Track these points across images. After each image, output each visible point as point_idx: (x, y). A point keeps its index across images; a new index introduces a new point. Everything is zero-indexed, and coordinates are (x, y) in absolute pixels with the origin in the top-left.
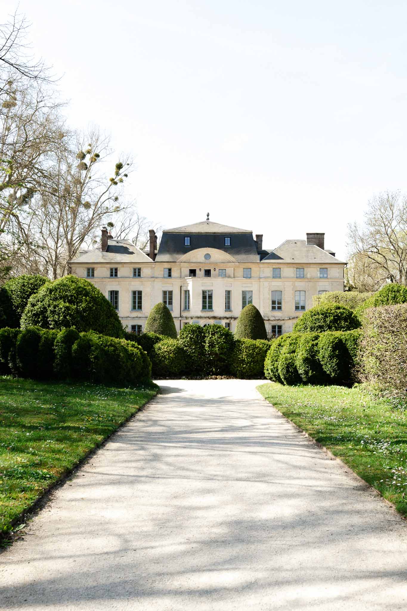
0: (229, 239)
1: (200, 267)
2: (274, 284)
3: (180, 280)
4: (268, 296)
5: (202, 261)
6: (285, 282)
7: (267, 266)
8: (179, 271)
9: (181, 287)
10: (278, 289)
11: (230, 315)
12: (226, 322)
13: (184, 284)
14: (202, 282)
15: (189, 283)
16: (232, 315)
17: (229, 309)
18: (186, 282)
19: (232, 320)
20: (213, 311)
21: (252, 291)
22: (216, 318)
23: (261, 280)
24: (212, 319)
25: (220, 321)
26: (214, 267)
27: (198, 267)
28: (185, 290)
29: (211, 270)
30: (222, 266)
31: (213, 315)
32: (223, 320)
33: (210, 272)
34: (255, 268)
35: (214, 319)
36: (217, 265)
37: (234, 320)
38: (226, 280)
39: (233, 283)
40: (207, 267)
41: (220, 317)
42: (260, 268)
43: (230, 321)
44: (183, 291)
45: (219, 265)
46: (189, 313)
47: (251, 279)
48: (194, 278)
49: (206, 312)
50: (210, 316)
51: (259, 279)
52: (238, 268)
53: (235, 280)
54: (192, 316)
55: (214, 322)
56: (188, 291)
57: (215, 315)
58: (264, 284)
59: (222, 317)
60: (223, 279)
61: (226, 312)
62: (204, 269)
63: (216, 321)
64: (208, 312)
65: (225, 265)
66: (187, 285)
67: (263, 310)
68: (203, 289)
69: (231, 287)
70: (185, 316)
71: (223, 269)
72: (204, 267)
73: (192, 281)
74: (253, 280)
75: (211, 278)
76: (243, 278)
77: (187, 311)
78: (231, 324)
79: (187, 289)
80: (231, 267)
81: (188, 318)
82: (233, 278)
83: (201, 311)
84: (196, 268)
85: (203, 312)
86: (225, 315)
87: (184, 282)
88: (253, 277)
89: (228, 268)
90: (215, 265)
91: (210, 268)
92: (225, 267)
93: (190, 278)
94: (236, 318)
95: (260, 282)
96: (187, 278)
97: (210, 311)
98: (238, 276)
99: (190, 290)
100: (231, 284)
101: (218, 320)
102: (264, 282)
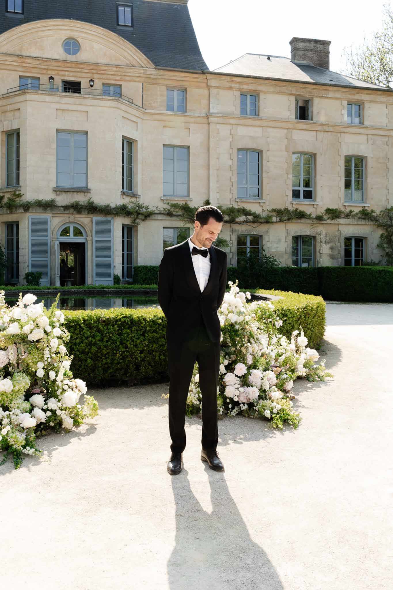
0: (128, 9)
1: (51, 73)
2: (242, 131)
4: (230, 162)
5: (56, 57)
6: (269, 130)
7: (228, 85)
10: (254, 146)
11: (134, 204)
12: (123, 224)
13: (3, 114)
14: (58, 106)
15: (19, 109)
16: (140, 207)
17: (131, 191)
18: (9, 108)
19: (140, 218)
20: (90, 189)
21: (189, 147)
22: (98, 210)
23: (211, 119)
24: (86, 212)
25: (109, 218)
26: (89, 75)
27: (45, 72)
28: (10, 129)
29: (81, 81)
30: (112, 75)
31: (89, 202)
32: (118, 216)
33: (80, 86)
34: (198, 87)
35: (92, 213)
36: (99, 72)
37: (143, 220)
38: (123, 107)
39: (139, 121)
40: (71, 74)
41: (108, 210)
42: (209, 90)
43: (135, 220)
44: (3, 132)
45: (103, 72)
46: (19, 196)
47: (185, 116)
48: (32, 92)
49: (68, 191)
50: (81, 205)
51: (208, 117)
52: (154, 84)
53: (145, 113)
54: (27, 202)
55: (91, 221)
56: (17, 133)
57: (93, 203)
58: (218, 129)
59: (114, 209)
60: (116, 102)
61: (124, 197)
62: (62, 80)
63: (96, 218)
64: (75, 193)
65: (119, 73)
66: (14, 115)
67: (218, 197)
68: (60, 127)
69: (137, 131)
70: (5, 204)
71: (113, 82)
72: (63, 73)
73: (26, 101)
74: (192, 120)
75: (83, 97)
76: (167, 110)
77: (14, 190)
78: (137, 230)
79: (15, 127)
80: (135, 81)
81: (14, 210)
82: (141, 109)
83: (54, 188)
84: (38, 73)
85: (61, 193)
86: (122, 204)
87: (3, 108)
88: (192, 110)
89: (128, 81)
90: (94, 71)
91: (80, 77)
92: (121, 78)
93: (20, 92)
94: (148, 216)
95: (209, 124)
96: (13, 94)
97: (79, 191)
98: (153, 105)
99: (20, 129)
100: (136, 123)
101: (102, 216)
102: (218, 126)
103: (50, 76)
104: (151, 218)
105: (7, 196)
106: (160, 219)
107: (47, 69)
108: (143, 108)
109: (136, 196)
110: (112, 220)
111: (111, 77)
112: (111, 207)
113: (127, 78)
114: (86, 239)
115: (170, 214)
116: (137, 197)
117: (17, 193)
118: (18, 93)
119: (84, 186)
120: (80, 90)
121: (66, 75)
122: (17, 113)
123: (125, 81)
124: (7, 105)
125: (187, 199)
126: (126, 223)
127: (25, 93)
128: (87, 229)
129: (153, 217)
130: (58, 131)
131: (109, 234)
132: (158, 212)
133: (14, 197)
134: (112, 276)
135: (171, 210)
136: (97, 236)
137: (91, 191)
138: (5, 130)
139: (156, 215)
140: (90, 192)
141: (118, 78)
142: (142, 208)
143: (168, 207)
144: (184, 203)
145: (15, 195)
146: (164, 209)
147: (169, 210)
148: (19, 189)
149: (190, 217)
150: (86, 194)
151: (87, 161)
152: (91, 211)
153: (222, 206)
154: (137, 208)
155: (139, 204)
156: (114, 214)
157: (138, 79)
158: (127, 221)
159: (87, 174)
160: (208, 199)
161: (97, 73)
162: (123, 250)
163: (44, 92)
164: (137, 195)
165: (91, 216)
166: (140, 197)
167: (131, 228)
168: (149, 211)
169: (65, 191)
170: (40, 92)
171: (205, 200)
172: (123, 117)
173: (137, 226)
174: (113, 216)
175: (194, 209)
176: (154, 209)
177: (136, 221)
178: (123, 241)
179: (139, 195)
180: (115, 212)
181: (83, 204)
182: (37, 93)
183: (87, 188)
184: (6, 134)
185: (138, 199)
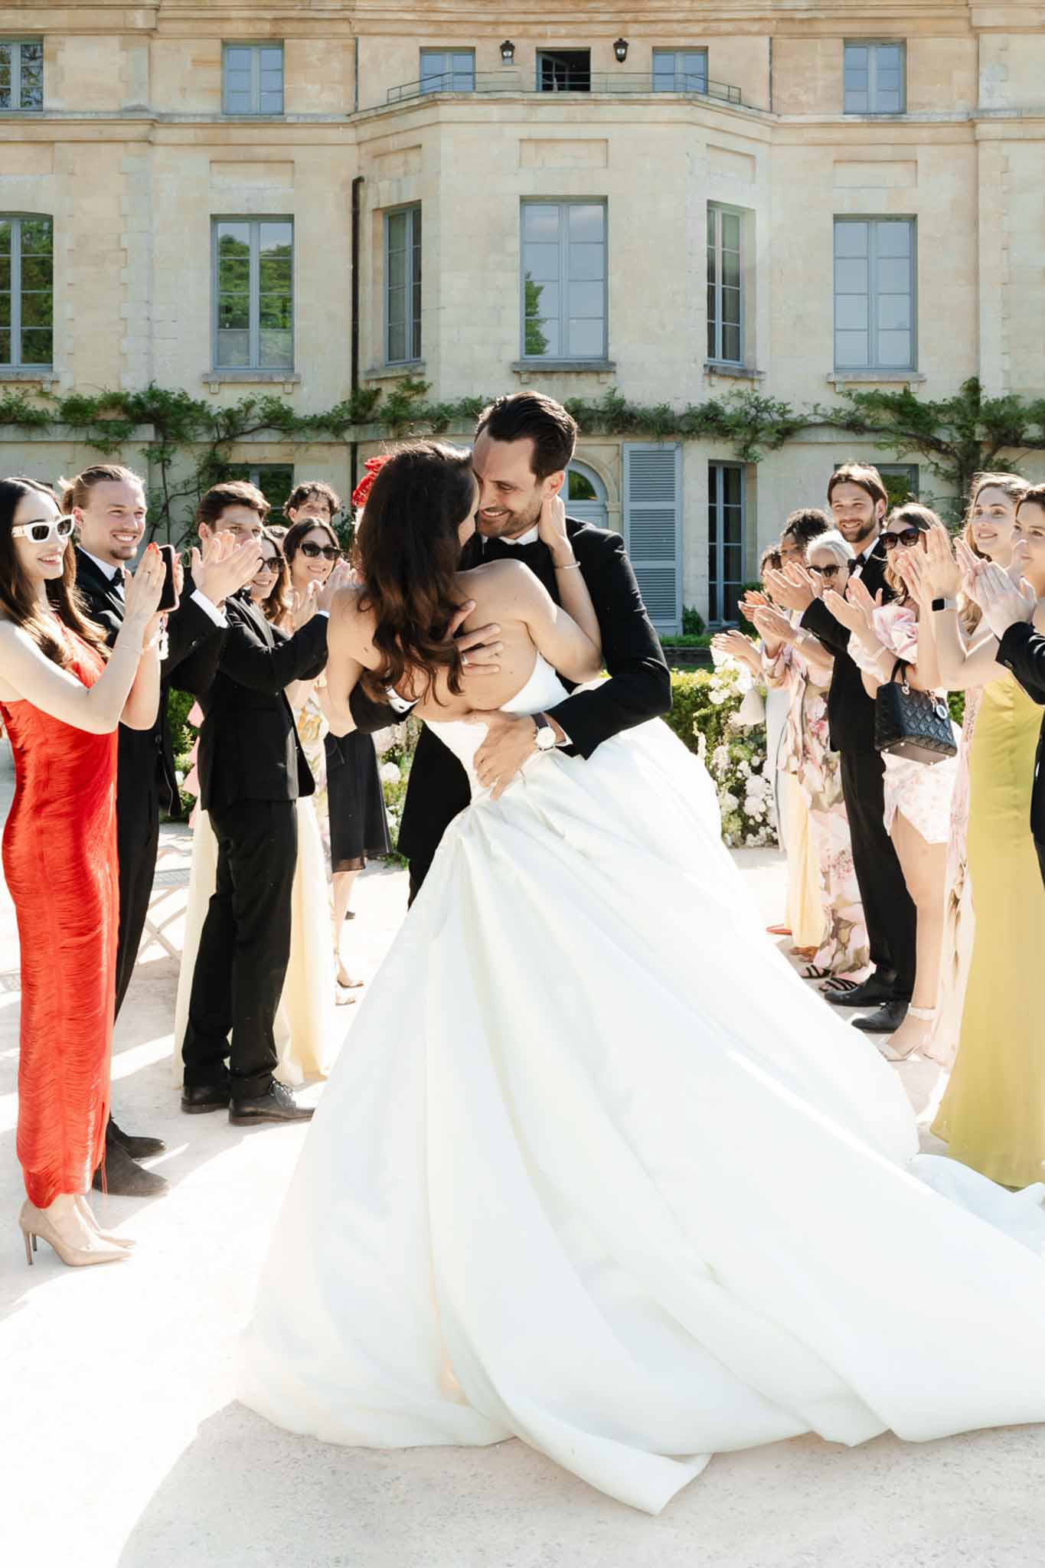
1: (507, 33)
3: (350, 135)
8: (340, 63)
9: (357, 183)
11: (743, 402)
12: (710, 461)
13: (377, 160)
14: (524, 131)
15: (420, 146)
16: (762, 407)
17: (738, 360)
18: (393, 143)
19: (763, 439)
20: (614, 364)
21: (913, 219)
22: (639, 423)
23: (983, 129)
24: (604, 429)
25: (669, 445)
26: (614, 29)
27: (489, 30)
28: (395, 202)
29: (590, 48)
30: (679, 21)
31: (610, 399)
32: (693, 439)
33: (587, 68)
34: (941, 34)
35: (620, 432)
36: (642, 17)
37: (774, 446)
38: (710, 118)
39: (760, 151)
40: (563, 30)
41: (665, 421)
42: (977, 37)
43: (746, 448)
44: (376, 210)
45: (652, 17)
46: (421, 389)
47: (904, 125)
48: (453, 99)
49: (552, 372)
50: (589, 409)
51: (972, 123)
52: (804, 36)
53: (775, 127)
54: (441, 406)
55: (618, 454)
56: (415, 210)
57: (622, 402)
58: (1007, 159)
59: (682, 417)
60: (689, 108)
61: (715, 380)
62: (537, 48)
63: (632, 445)
64: (573, 376)
65: (700, 16)
66: (406, 163)
67: (1007, 367)
68: (529, 190)
69: (753, 181)
70: (384, 412)
71: (682, 42)
72: (540, 29)
73: (439, 123)
74: (925, 134)
75: (595, 100)
76: (845, 114)
77: (406, 373)
78: (755, 477)
79: (409, 197)
80: (749, 33)
81: (406, 427)
82: (764, 115)
83: (515, 363)
84: (472, 36)
85: (532, 376)
86: (706, 402)
87: (378, 144)
88: (923, 106)
89: (729, 34)
90: (628, 17)
91: (587, 37)
92: (705, 29)
93: (423, 100)
94: (787, 432)
95: (976, 142)
96: (404, 105)
97: (583, 368)
98: (803, 98)
99: (423, 203)
100: (751, 157)
101: (649, 439)
102: (1007, 149)
103: (503, 41)
104: (796, 439)
105: (389, 389)
106: (826, 439)
107: (496, 23)
108: (771, 111)
109: (750, 376)
110: (677, 453)
111: (677, 28)
112: (673, 413)
113: (725, 27)
114: (605, 506)
115: (854, 426)
116: (752, 380)
117: (415, 380)
118: (416, 102)
119: (600, 352)
120: (587, 78)
121: (549, 33)
122: (413, 158)
123: (718, 34)
124: (387, 136)
125: (908, 376)
126: (720, 458)
127: (434, 102)
128: (608, 480)
129: (806, 435)
130: (525, 201)
131: (669, 493)
132: (819, 420)
133: (406, 394)
134: (679, 615)
135: (858, 414)
136: (633, 499)
137: (618, 369)
138: (382, 206)
139: (813, 431)
140: (615, 372)
141: (697, 29)
142: (767, 409)
143: (848, 405)
144: (899, 391)
145: (409, 386)
146: (837, 412)
147: (850, 414)
148: (419, 370)
149: (920, 434)
150: (603, 377)
151: (605, 280)
152: (616, 426)
153: (1018, 396)
154: (753, 412)
155: (757, 399)
156: (683, 433)
157: (756, 27)
158: (725, 451)
159: (605, 318)
160: (975, 376)
161: (636, 22)
162: (712, 536)
163: (486, 96)
164: (752, 372)
165: (618, 440)
166: (762, 377)
167: (739, 471)
168: (788, 422)
169: (545, 372)
170: (475, 96)
171: (967, 377)
172: (708, 145)
173: (753, 465)
174: (680, 438)
175: (929, 407)
176: (806, 411)
177: (750, 451)
178: (712, 512)
179: (760, 373)
180: (685, 428)
181: (594, 408)
182: (465, 100)
183: (605, 357)
184: (385, 214)
185: (756, 386)
